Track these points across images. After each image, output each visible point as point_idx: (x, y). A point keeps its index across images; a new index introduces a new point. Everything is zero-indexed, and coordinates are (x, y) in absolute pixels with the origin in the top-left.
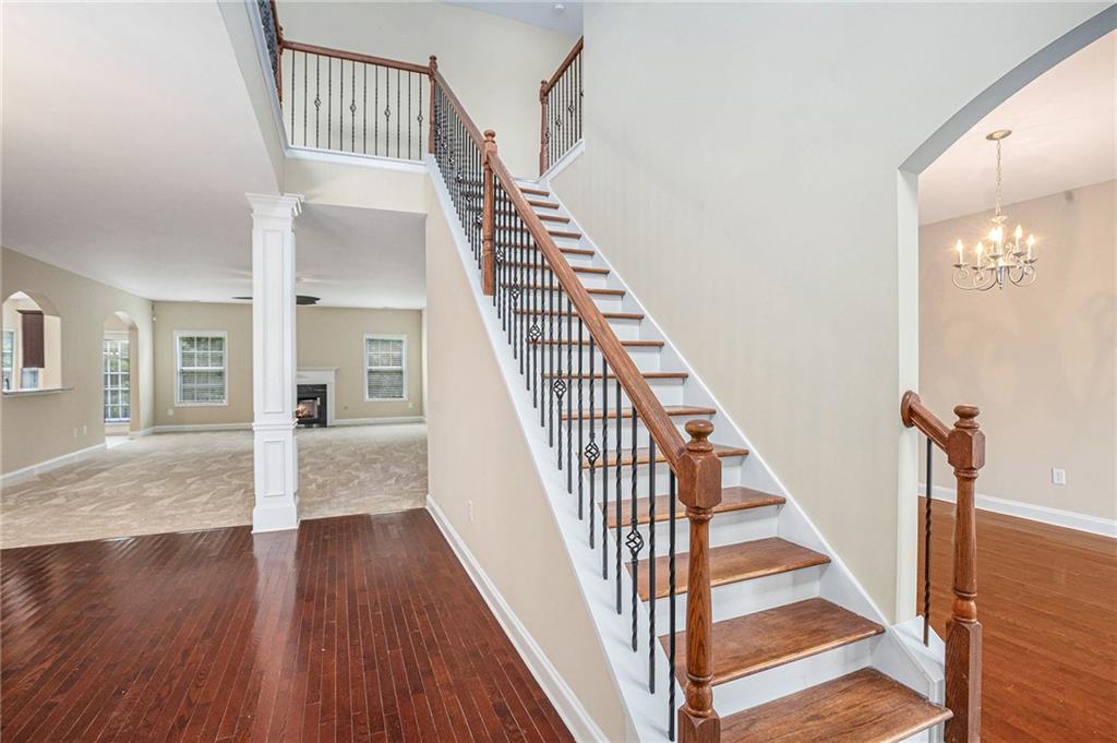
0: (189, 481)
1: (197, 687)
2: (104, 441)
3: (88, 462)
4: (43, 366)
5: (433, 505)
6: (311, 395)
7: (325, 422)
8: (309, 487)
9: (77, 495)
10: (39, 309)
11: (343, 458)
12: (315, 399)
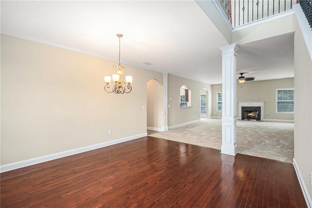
0: (213, 132)
1: (182, 199)
2: (200, 119)
3: (195, 123)
4: (188, 101)
5: (295, 163)
6: (255, 110)
7: (260, 119)
8: (245, 142)
9: (189, 131)
10: (187, 89)
11: (261, 133)
12: (257, 111)
